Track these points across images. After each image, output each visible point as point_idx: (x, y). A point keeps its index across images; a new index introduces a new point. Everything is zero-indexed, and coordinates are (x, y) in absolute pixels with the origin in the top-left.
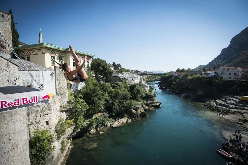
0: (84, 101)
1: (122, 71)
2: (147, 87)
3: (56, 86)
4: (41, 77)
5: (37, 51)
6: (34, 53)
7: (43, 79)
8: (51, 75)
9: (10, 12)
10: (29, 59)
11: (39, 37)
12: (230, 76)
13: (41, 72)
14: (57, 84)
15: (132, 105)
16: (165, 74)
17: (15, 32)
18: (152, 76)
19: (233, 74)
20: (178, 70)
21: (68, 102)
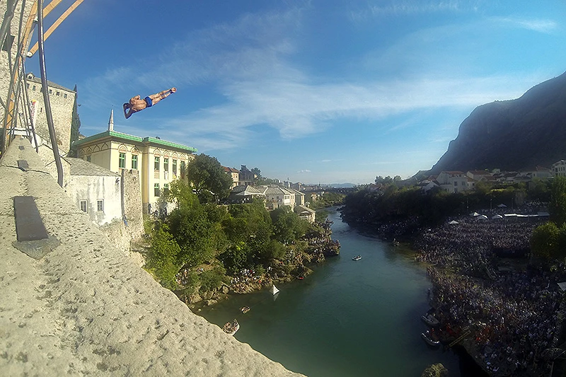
0: (172, 236)
1: (259, 183)
2: (310, 213)
3: (122, 204)
4: (101, 186)
5: (100, 145)
6: (97, 149)
7: (104, 188)
8: (117, 181)
9: (75, 90)
10: (89, 160)
11: (109, 124)
12: (455, 187)
13: (101, 178)
14: (125, 201)
15: (275, 250)
16: (355, 188)
17: (76, 119)
18: (329, 195)
19: (459, 183)
20: (379, 180)
21: (143, 236)
